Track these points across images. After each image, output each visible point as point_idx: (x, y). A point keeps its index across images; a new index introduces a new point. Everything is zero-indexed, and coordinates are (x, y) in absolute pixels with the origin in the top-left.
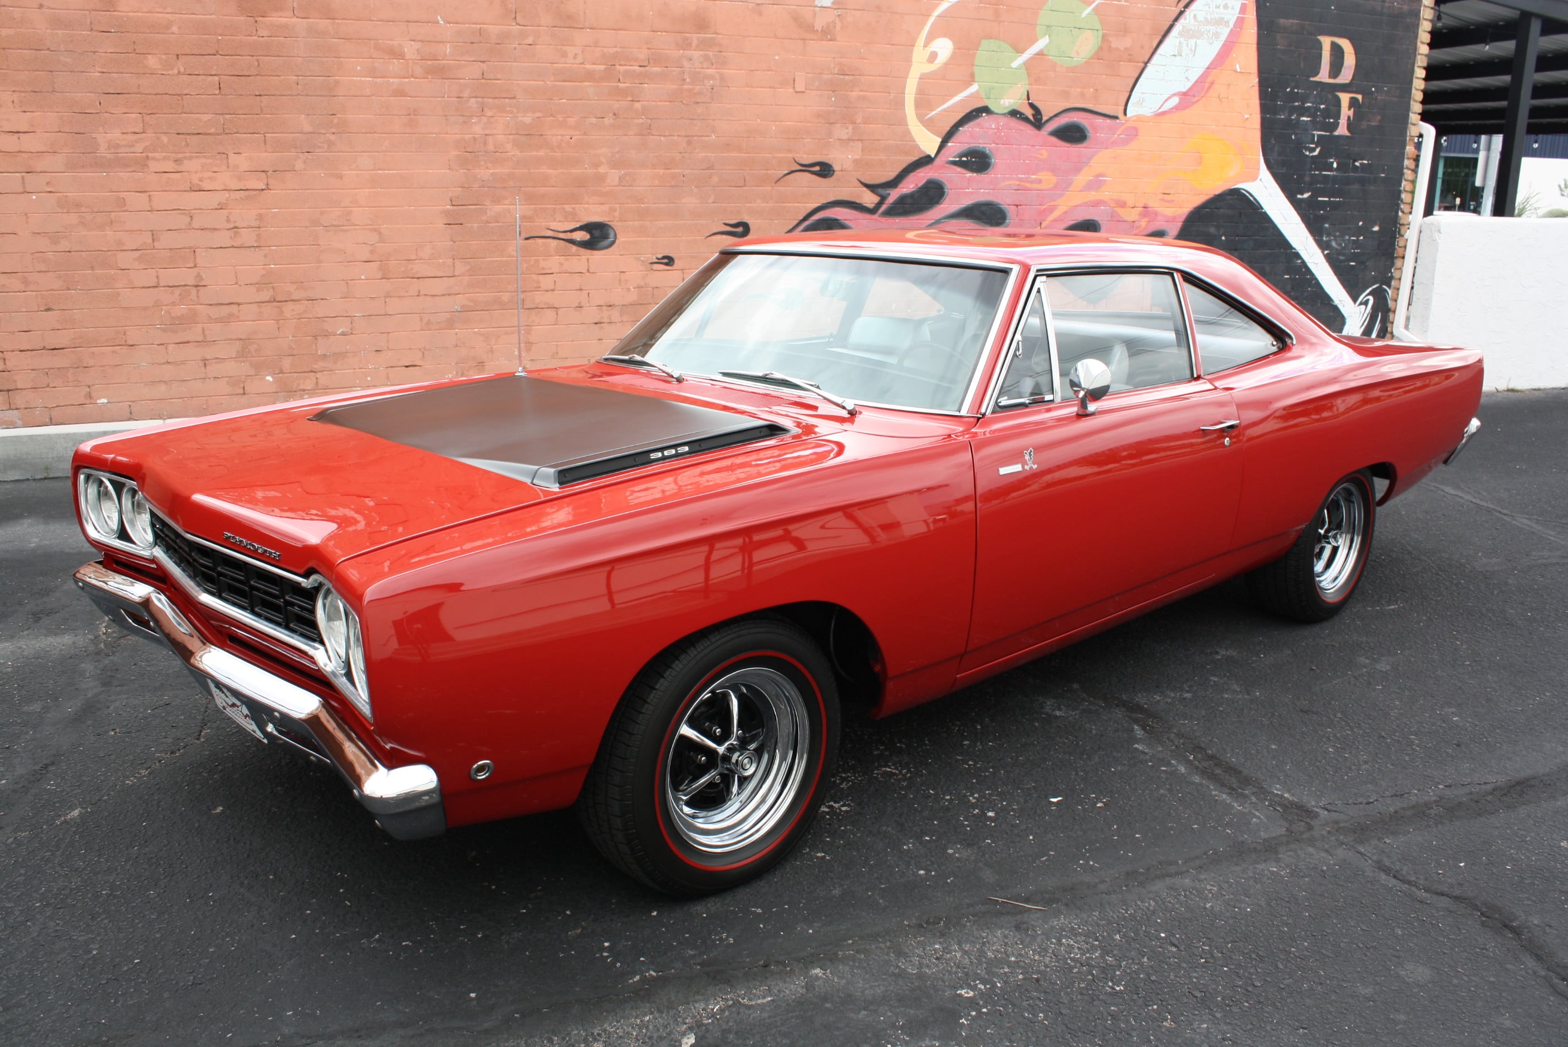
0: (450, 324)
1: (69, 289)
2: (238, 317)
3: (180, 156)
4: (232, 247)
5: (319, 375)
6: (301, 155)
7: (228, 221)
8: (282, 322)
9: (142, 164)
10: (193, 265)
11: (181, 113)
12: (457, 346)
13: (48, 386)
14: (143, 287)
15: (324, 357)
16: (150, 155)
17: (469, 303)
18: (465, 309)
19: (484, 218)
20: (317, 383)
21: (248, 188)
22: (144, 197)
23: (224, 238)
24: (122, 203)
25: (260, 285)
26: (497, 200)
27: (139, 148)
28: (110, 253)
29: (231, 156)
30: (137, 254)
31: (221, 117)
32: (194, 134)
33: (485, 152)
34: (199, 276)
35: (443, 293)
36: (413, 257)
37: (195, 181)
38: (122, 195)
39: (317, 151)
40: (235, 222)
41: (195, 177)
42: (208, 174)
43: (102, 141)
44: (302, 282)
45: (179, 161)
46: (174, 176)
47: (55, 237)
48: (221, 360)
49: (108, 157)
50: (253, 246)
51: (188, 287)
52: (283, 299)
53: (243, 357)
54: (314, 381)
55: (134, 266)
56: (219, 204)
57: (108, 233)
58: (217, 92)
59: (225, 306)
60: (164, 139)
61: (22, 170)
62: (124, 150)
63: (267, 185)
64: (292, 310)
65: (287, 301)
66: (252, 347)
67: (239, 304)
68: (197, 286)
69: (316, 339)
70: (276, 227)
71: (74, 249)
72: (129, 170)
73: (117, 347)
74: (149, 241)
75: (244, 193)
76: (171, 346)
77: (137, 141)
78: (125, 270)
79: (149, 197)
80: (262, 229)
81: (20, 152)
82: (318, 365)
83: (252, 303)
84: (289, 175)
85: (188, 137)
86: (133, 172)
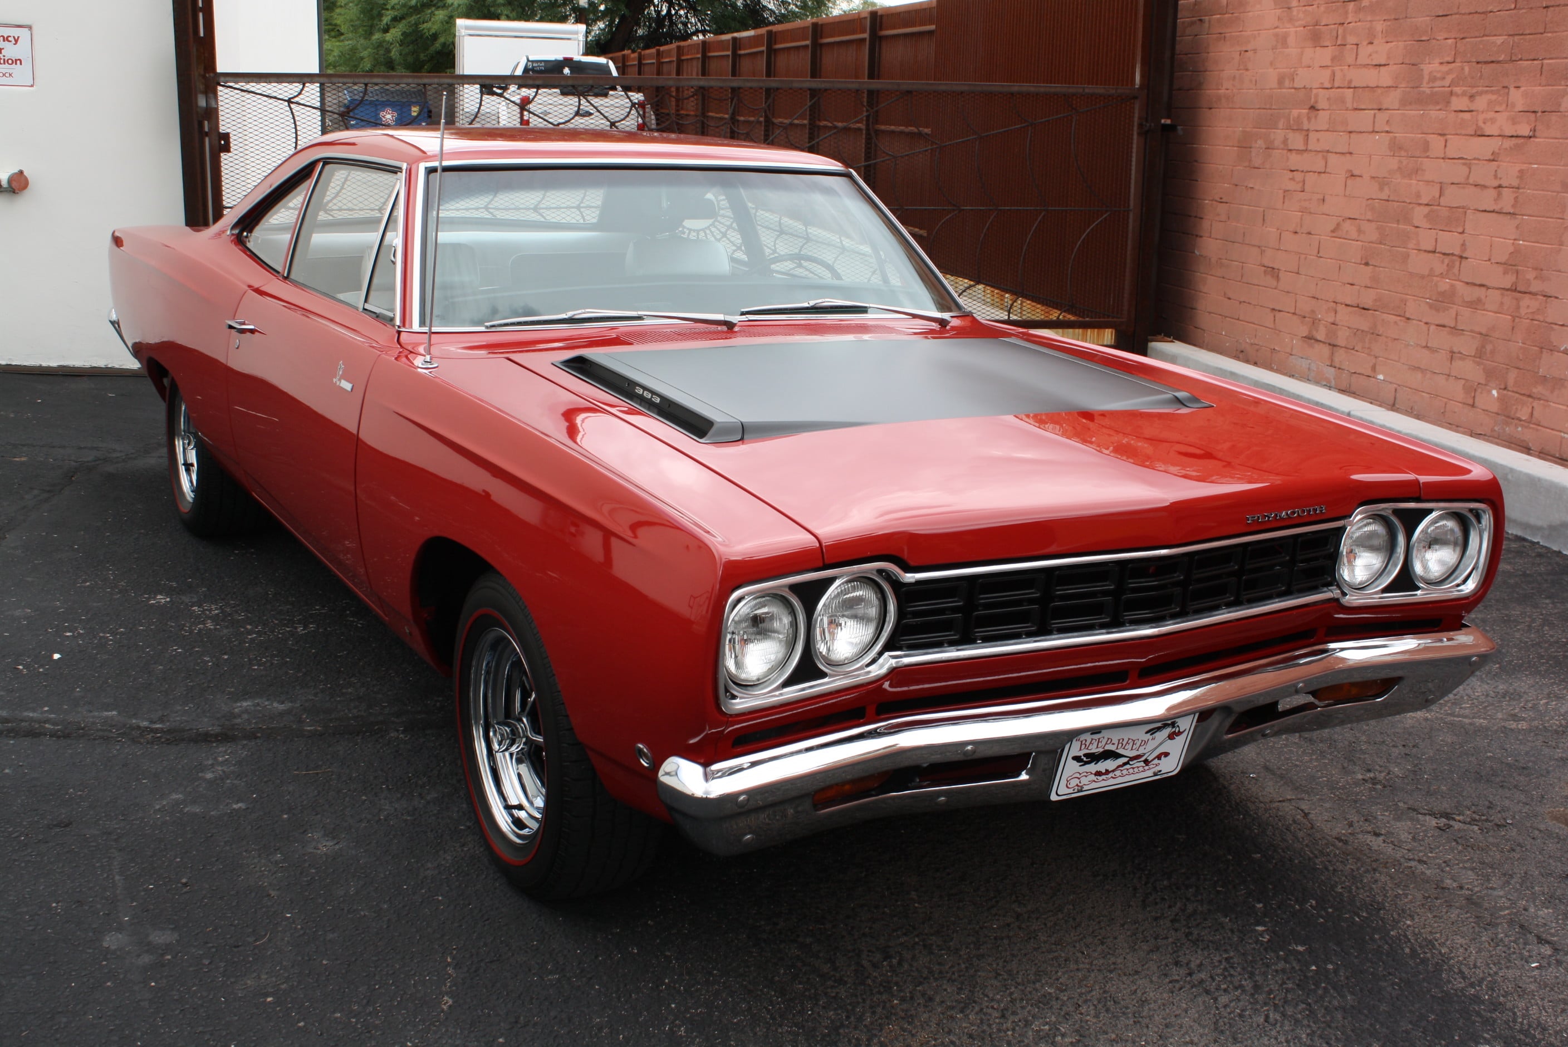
1: (1381, 243)
2: (1484, 304)
3: (1474, 90)
4: (1493, 211)
5: (1535, 404)
7: (1496, 177)
8: (1517, 320)
9: (1443, 100)
10: (1460, 230)
11: (1484, 36)
13: (1353, 349)
14: (1425, 251)
15: (1544, 379)
16: (1457, 90)
20: (1532, 414)
21: (1520, 134)
22: (1442, 139)
23: (1487, 198)
24: (1426, 146)
25: (1509, 266)
27: (1447, 83)
28: (1411, 206)
29: (1512, 90)
30: (1427, 209)
31: (1511, 39)
32: (1486, 63)
34: (1463, 245)
37: (1481, 124)
38: (1431, 138)
40: (1500, 179)
41: (1481, 117)
42: (1491, 115)
43: (1426, 73)
44: (1542, 270)
45: (1472, 97)
46: (1467, 116)
47: (1382, 183)
48: (1463, 357)
49: (1428, 91)
50: (1510, 213)
51: (1454, 258)
52: (1523, 290)
53: (1480, 358)
54: (1530, 410)
55: (1424, 223)
56: (1492, 154)
57: (1414, 182)
58: (1513, 6)
59: (1477, 288)
60: (1467, 69)
61: (1375, 107)
62: (1438, 83)
63: (1535, 131)
64: (1528, 307)
65: (1525, 293)
66: (1489, 347)
67: (1488, 288)
68: (1461, 257)
69: (1541, 352)
70: (1534, 190)
71: (1391, 198)
72: (1438, 107)
73: (1399, 318)
74: (1437, 195)
75: (1514, 141)
76: (1433, 328)
77: (1448, 73)
78: (1417, 227)
79: (1446, 141)
80: (1521, 191)
81: (1377, 87)
82: (1538, 390)
83: (1497, 289)
84: (1554, 117)
85: (1484, 66)
86: (1440, 110)
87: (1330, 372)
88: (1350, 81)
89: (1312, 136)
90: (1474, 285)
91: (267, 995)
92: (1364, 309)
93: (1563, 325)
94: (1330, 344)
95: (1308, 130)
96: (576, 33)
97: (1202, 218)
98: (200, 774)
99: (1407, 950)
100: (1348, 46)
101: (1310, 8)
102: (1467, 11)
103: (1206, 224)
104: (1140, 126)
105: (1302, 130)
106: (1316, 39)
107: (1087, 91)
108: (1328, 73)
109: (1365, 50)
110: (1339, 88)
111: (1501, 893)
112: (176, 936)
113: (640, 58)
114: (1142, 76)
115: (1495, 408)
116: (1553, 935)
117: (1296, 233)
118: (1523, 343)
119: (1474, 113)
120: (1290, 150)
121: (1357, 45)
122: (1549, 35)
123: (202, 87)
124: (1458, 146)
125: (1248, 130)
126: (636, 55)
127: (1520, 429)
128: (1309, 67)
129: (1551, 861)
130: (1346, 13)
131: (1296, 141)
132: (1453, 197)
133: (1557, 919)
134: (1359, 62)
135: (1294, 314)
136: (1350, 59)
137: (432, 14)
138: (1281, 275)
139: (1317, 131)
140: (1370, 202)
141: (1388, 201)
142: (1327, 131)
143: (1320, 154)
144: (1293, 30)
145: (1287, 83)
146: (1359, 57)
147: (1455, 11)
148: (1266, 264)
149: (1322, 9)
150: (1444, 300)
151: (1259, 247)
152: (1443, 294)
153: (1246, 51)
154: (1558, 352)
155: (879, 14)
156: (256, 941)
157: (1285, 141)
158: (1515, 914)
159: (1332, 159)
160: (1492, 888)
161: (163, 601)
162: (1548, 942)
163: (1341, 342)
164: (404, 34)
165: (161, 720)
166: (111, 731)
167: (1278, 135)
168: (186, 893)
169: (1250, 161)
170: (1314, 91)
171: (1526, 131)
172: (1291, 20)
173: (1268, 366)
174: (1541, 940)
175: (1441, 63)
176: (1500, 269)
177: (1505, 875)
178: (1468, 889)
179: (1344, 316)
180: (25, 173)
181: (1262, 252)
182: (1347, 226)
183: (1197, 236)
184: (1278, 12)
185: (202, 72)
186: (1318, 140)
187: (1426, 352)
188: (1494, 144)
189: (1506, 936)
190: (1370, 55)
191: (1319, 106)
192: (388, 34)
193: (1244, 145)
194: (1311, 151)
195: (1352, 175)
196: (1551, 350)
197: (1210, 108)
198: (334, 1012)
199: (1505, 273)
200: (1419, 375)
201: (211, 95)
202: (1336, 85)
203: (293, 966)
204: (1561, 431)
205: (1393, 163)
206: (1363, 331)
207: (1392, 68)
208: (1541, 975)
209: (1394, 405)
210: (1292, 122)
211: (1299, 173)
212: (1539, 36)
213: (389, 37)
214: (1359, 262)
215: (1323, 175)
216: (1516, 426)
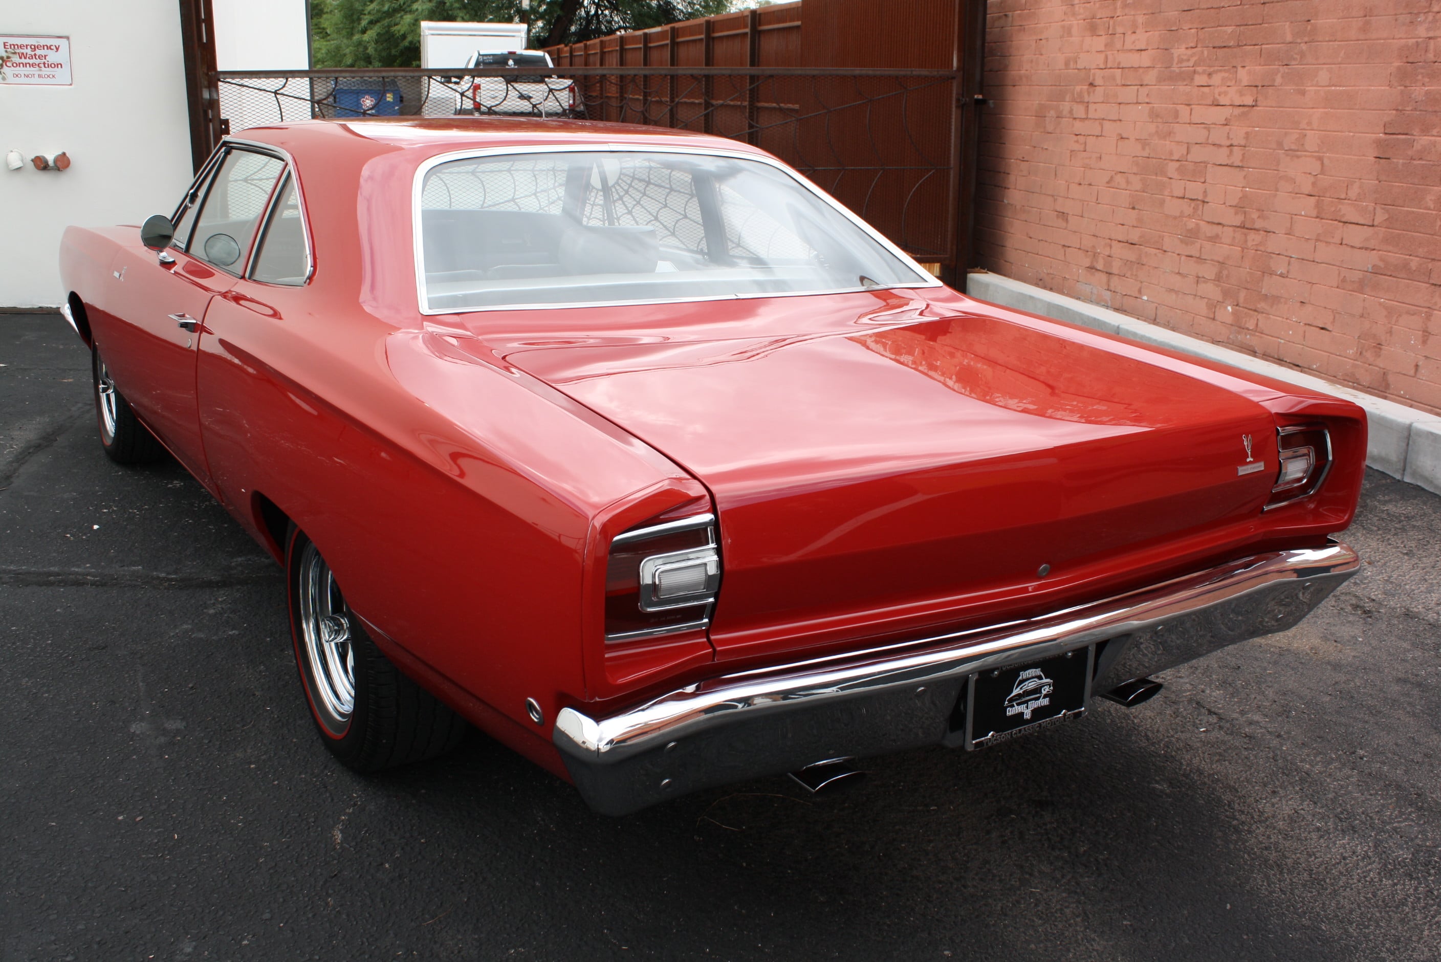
0: (1361, 287)
1: (1144, 192)
2: (1221, 239)
3: (1212, 69)
4: (1227, 165)
5: (1260, 316)
6: (1281, 68)
7: (1228, 138)
8: (1245, 250)
9: (1188, 77)
10: (1203, 180)
11: (1218, 26)
12: (1362, 316)
13: (1124, 276)
14: (1177, 197)
15: (1266, 297)
16: (1199, 69)
17: (1381, 264)
18: (1376, 271)
19: (1410, 153)
20: (1257, 324)
21: (1246, 104)
22: (1188, 108)
23: (1222, 156)
24: (1176, 114)
25: (1238, 208)
26: (1425, 130)
27: (1191, 63)
28: (1166, 162)
29: (1240, 69)
30: (1177, 164)
31: (1238, 29)
32: (1220, 47)
33: (1425, 62)
34: (1205, 192)
35: (1361, 246)
36: (1343, 196)
37: (1217, 96)
38: (1179, 107)
39: (1293, 63)
40: (1232, 139)
41: (1217, 91)
42: (1224, 89)
43: (1175, 56)
44: (1263, 211)
45: (1210, 75)
46: (1206, 90)
47: (1144, 143)
48: (1206, 281)
49: (1177, 70)
50: (1239, 167)
51: (1199, 202)
52: (1249, 227)
53: (1218, 281)
54: (1255, 322)
55: (1175, 175)
56: (1226, 119)
57: (1168, 142)
58: (1239, 3)
59: (1215, 227)
60: (1206, 53)
61: (1138, 83)
62: (1185, 64)
63: (1256, 101)
64: (1253, 240)
65: (1251, 229)
66: (1225, 273)
67: (1223, 226)
68: (1204, 202)
69: (1263, 276)
70: (1256, 148)
71: (1151, 156)
72: (1185, 83)
73: (1158, 251)
74: (1185, 153)
75: (1242, 109)
76: (1183, 258)
77: (1192, 56)
78: (1171, 178)
79: (1191, 110)
80: (1247, 148)
81: (1139, 67)
82: (1261, 305)
83: (1230, 226)
84: (1270, 90)
85: (1218, 50)
86: (1186, 85)
87: (1107, 295)
88: (1119, 63)
89: (1092, 107)
90: (1213, 223)
91: (251, 763)
92: (1132, 244)
93: (1279, 254)
94: (1107, 273)
95: (1088, 102)
96: (519, 31)
97: (1009, 174)
98: (205, 611)
99: (1109, 721)
100: (1117, 36)
101: (1088, 5)
102: (1205, 7)
103: (1012, 178)
104: (958, 100)
105: (1084, 102)
106: (1093, 29)
107: (914, 73)
108: (1102, 56)
109: (1130, 38)
110: (1111, 68)
111: (1187, 681)
112: (184, 724)
113: (571, 51)
114: (959, 61)
115: (1229, 320)
116: (1219, 708)
117: (1080, 184)
118: (1251, 269)
119: (1212, 88)
120: (1075, 119)
121: (1124, 34)
122: (1266, 25)
123: (206, 83)
124: (1202, 113)
125: (1043, 102)
126: (567, 49)
127: (1248, 337)
128: (1088, 52)
129: (1228, 657)
130: (1116, 9)
131: (1079, 111)
132: (1197, 154)
133: (1225, 698)
134: (1125, 48)
135: (1079, 249)
136: (1119, 45)
137: (401, 17)
138: (1069, 218)
139: (1095, 103)
140: (1135, 159)
141: (1148, 158)
142: (1103, 102)
143: (1097, 122)
144: (1075, 22)
145: (1072, 65)
146: (1126, 43)
147: (1197, 6)
148: (1058, 210)
149: (1097, 5)
150: (1191, 235)
151: (1053, 196)
152: (1190, 231)
153: (1041, 40)
154: (1276, 275)
155: (758, 12)
156: (244, 726)
157: (1071, 111)
158: (1195, 695)
159: (1107, 125)
160: (1180, 677)
161: (178, 485)
162: (1215, 714)
163: (1115, 270)
164: (378, 34)
165: (175, 572)
166: (137, 580)
167: (1066, 106)
168: (192, 694)
169: (1045, 127)
170: (1092, 71)
171: (1250, 103)
172: (1074, 14)
173: (1060, 291)
174: (1210, 712)
175: (1187, 48)
176: (1232, 210)
177: (1192, 667)
178: (1163, 678)
179: (1118, 250)
180: (67, 155)
181: (1055, 200)
182: (1119, 179)
183: (1005, 188)
184: (1064, 8)
185: (205, 71)
186: (1096, 110)
187: (1178, 277)
188: (1227, 112)
189: (1185, 710)
190: (1134, 42)
191: (1096, 83)
192: (366, 35)
193: (1040, 115)
194: (1090, 119)
195: (1122, 138)
196: (1271, 274)
197: (1014, 86)
198: (300, 773)
199: (1236, 213)
200: (1174, 296)
201: (213, 89)
202: (1109, 66)
203: (270, 743)
204: (1278, 338)
205: (1152, 128)
206: (1131, 262)
207: (1150, 52)
208: (1206, 737)
209: (1155, 320)
210: (1076, 96)
211: (1082, 137)
212: (1259, 26)
213: (366, 37)
214: (1127, 206)
215: (1100, 138)
216: (1246, 335)
